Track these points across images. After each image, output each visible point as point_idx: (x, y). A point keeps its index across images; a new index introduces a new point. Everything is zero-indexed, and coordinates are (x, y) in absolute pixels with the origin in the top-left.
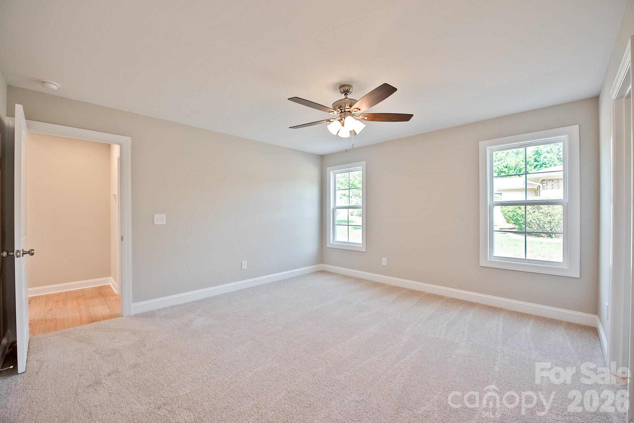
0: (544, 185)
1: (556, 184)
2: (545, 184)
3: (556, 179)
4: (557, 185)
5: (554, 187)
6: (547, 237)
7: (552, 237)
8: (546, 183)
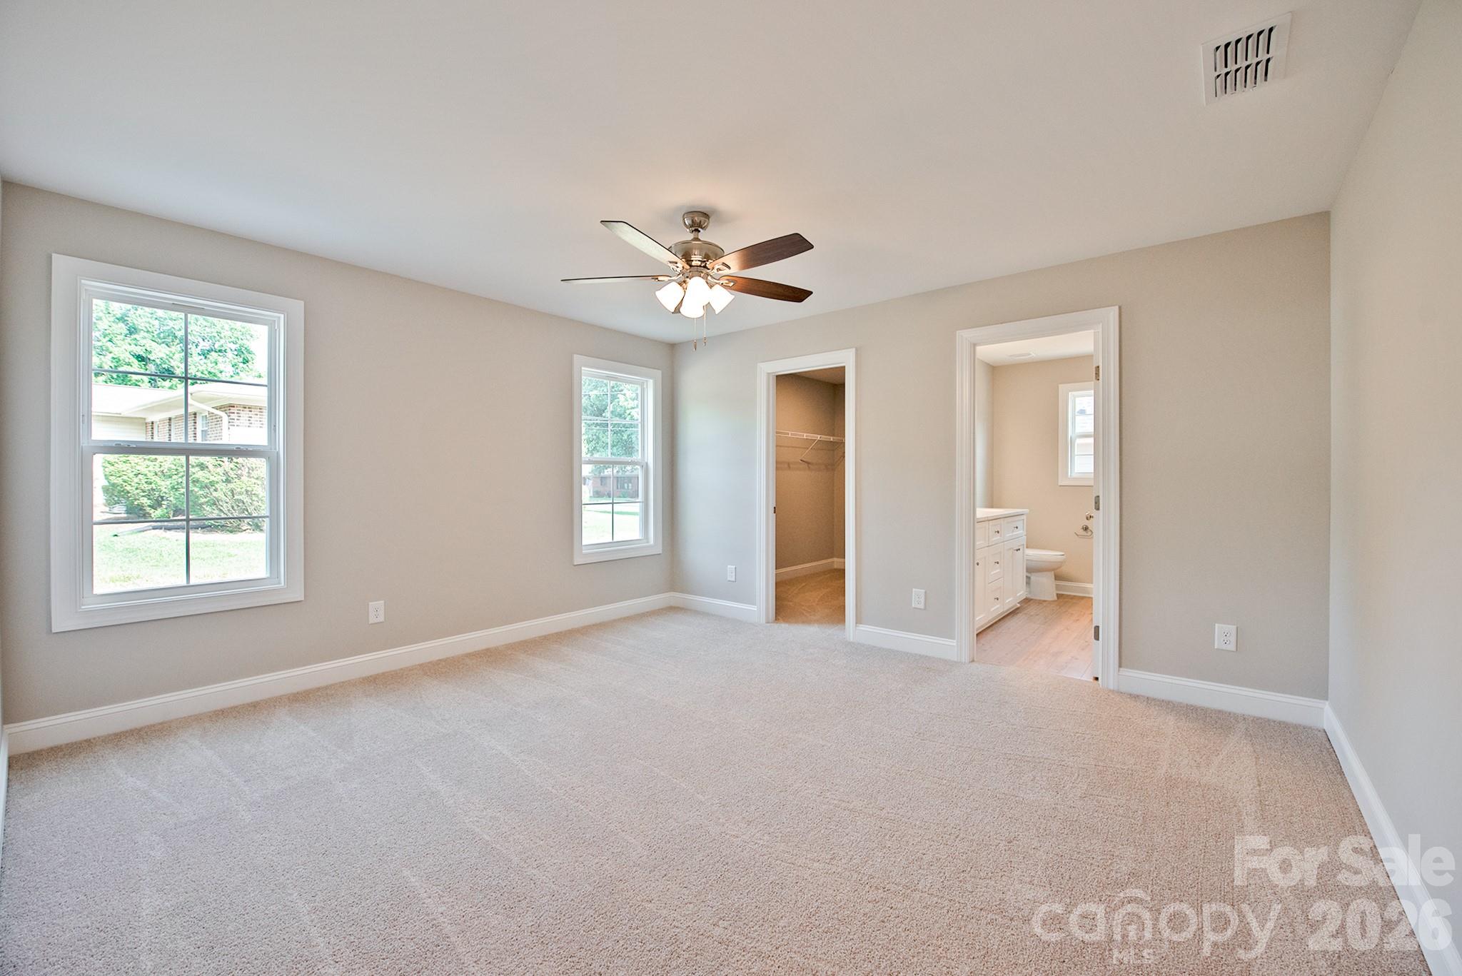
0: (233, 416)
1: (257, 418)
2: (236, 414)
3: (256, 407)
4: (259, 420)
5: (253, 422)
6: (251, 531)
7: (262, 530)
8: (238, 413)
